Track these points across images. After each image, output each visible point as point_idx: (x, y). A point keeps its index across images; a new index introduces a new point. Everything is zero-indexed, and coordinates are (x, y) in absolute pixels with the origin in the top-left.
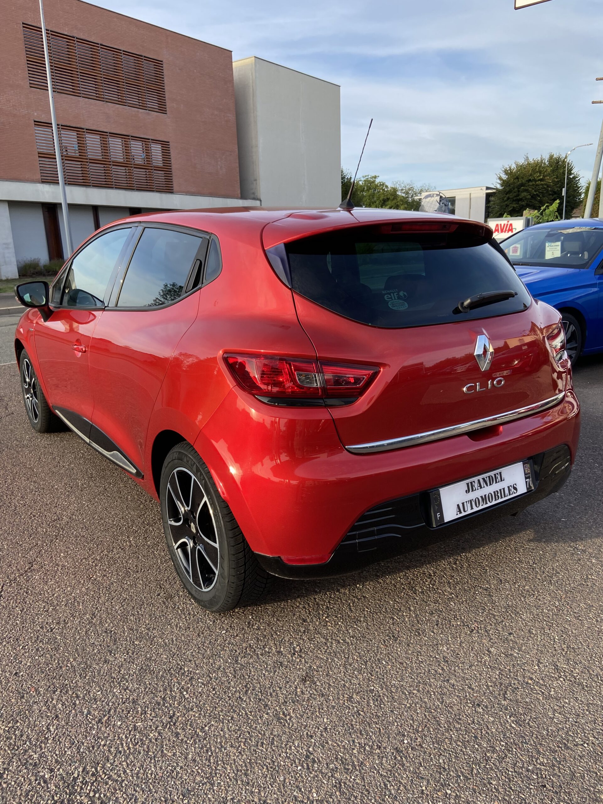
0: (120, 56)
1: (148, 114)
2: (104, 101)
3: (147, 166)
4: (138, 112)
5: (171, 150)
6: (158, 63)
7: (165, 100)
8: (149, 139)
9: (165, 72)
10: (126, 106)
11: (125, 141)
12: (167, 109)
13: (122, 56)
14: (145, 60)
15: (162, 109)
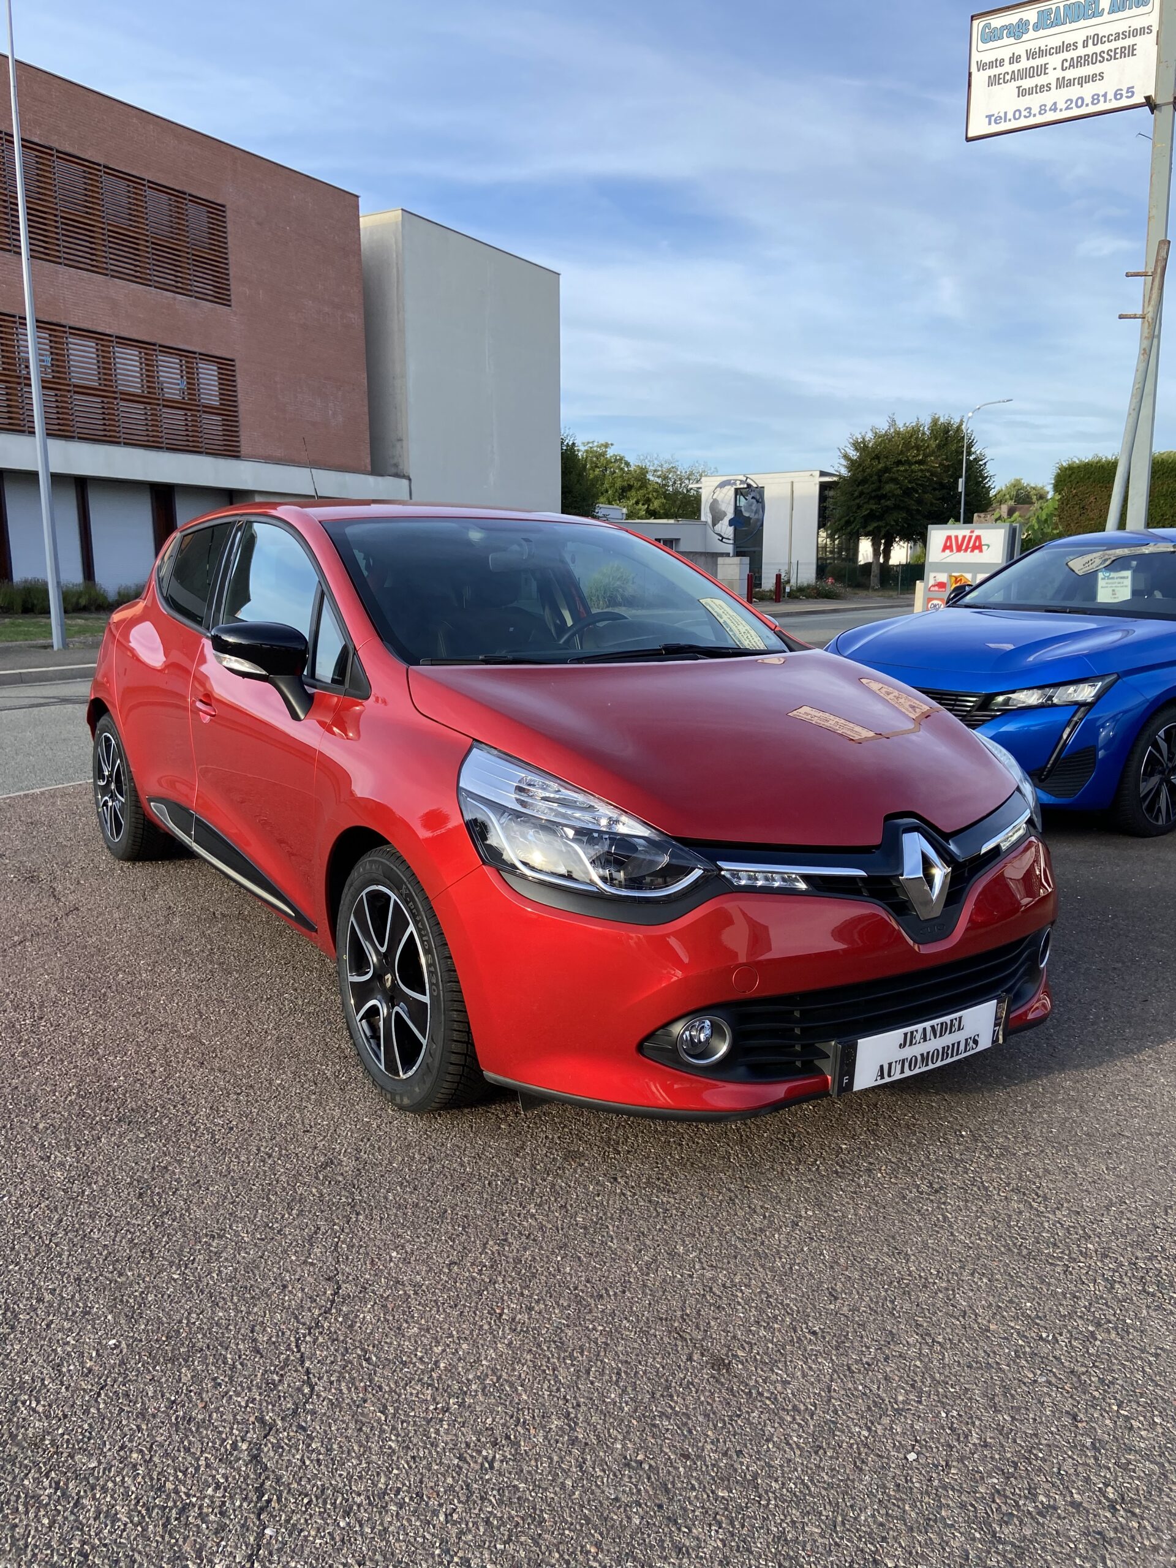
0: (141, 190)
1: (195, 305)
2: (107, 275)
3: (190, 404)
4: (175, 299)
5: (238, 376)
6: (216, 211)
7: (228, 280)
8: (194, 353)
9: (230, 227)
10: (150, 286)
11: (146, 354)
12: (232, 297)
13: (145, 191)
14: (190, 200)
15: (221, 295)
